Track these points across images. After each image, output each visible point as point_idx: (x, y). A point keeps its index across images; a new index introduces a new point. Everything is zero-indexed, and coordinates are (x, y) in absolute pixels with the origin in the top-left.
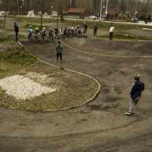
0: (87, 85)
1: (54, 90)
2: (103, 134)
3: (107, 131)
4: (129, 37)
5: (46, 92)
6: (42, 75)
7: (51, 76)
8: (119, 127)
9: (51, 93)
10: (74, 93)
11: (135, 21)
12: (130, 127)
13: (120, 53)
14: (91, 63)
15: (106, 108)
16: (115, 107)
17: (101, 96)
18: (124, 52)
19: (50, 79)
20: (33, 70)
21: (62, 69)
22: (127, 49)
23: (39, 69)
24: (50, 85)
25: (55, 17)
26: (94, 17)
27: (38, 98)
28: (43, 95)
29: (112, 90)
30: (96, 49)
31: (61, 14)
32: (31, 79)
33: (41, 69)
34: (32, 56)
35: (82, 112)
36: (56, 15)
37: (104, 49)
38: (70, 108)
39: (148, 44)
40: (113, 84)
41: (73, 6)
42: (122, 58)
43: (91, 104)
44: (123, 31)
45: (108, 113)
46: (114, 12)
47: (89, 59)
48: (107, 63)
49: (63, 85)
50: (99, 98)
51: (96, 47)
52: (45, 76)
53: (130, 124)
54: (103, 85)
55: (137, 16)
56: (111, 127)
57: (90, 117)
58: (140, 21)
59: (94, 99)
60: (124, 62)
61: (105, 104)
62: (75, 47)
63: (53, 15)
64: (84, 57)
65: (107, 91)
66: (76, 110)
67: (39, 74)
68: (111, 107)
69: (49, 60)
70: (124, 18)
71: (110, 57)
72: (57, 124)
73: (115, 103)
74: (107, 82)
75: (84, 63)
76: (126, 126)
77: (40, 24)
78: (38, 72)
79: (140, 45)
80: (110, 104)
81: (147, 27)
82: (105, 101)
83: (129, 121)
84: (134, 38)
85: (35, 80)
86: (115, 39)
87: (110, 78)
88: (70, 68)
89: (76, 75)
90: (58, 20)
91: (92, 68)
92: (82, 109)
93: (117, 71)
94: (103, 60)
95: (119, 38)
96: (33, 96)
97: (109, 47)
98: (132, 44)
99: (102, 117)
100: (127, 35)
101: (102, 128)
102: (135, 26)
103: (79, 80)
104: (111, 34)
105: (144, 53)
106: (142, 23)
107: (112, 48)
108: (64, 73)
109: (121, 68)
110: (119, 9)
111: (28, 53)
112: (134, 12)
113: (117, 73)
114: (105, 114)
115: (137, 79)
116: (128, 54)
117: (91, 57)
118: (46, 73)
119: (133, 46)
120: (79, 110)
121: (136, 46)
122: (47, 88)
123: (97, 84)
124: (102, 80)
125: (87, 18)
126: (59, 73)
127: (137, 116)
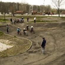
0: (26, 43)
1: (12, 46)
3: (36, 62)
4: (42, 21)
5: (9, 48)
6: (6, 40)
7: (10, 41)
8: (41, 60)
9: (11, 48)
10: (21, 47)
11: (44, 15)
12: (46, 59)
13: (39, 28)
16: (39, 51)
17: (33, 47)
18: (41, 27)
19: (10, 42)
20: (2, 39)
21: (15, 37)
22: (42, 26)
23: (5, 38)
24: (10, 44)
26: (27, 14)
27: (5, 51)
28: (7, 49)
29: (37, 44)
31: (13, 13)
32: (2, 42)
33: (6, 38)
34: (1, 32)
35: (25, 55)
36: (11, 14)
38: (20, 54)
39: (50, 24)
40: (37, 41)
41: (18, 10)
42: (40, 30)
43: (29, 51)
45: (36, 54)
49: (16, 44)
50: (32, 48)
52: (8, 40)
53: (46, 58)
55: (45, 13)
57: (29, 56)
59: (30, 49)
60: (41, 32)
61: (35, 50)
65: (35, 45)
66: (22, 54)
67: (5, 40)
68: (37, 51)
70: (39, 14)
72: (14, 62)
73: (39, 50)
74: (35, 41)
76: (44, 59)
77: (4, 18)
78: (4, 39)
79: (47, 24)
80: (37, 50)
81: (49, 17)
82: (35, 49)
84: (44, 21)
85: (3, 43)
86: (36, 23)
87: (36, 39)
88: (19, 36)
90: (12, 16)
93: (38, 36)
98: (44, 24)
99: (34, 56)
100: (41, 21)
103: (22, 41)
104: (35, 20)
105: (49, 27)
106: (47, 15)
107: (36, 26)
108: (16, 39)
109: (40, 34)
112: (43, 11)
113: (38, 37)
115: (44, 38)
116: (43, 28)
118: (8, 39)
119: (44, 25)
120: (24, 54)
121: (46, 25)
122: (9, 46)
123: (31, 42)
124: (33, 40)
125: (24, 14)
126: (14, 39)
127: (48, 54)
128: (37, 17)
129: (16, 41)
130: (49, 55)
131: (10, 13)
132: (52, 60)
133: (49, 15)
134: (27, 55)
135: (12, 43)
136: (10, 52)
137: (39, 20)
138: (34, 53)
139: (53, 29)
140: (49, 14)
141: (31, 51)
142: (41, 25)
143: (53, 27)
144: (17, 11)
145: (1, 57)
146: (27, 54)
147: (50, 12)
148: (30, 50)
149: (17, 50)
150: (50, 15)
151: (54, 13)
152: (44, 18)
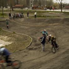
0: (26, 39)
1: (11, 43)
2: (35, 61)
4: (43, 17)
5: (7, 44)
6: (5, 36)
7: (9, 37)
8: (42, 57)
9: (10, 45)
10: (20, 43)
11: (45, 9)
13: (40, 24)
14: (27, 29)
16: (39, 48)
17: (33, 44)
19: (9, 38)
21: (14, 33)
22: (43, 22)
24: (9, 41)
26: (27, 8)
28: (6, 46)
30: (29, 23)
31: (12, 7)
33: (4, 34)
35: (25, 52)
36: (10, 8)
37: (33, 22)
39: (52, 19)
41: (17, 4)
43: (28, 48)
44: (41, 14)
45: (36, 51)
47: (26, 27)
48: (34, 29)
49: (15, 40)
51: (29, 22)
52: (6, 37)
54: (34, 39)
55: (46, 7)
56: (38, 57)
59: (30, 45)
60: (42, 28)
61: (35, 47)
62: (19, 22)
63: (8, 8)
64: (24, 27)
65: (35, 41)
66: (22, 51)
67: (3, 36)
70: (41, 8)
71: (36, 26)
73: (39, 46)
74: (35, 37)
75: (24, 29)
77: (2, 13)
80: (37, 47)
81: (51, 12)
85: (2, 39)
86: (37, 18)
87: (36, 35)
88: (18, 32)
89: (21, 35)
90: (11, 10)
91: (28, 31)
92: (25, 50)
93: (39, 32)
94: (33, 28)
95: (39, 17)
97: (35, 21)
98: (45, 19)
99: (34, 53)
100: (42, 16)
101: (34, 58)
102: (46, 11)
103: (22, 37)
104: (35, 15)
105: (50, 23)
106: (48, 10)
107: (36, 22)
108: (15, 35)
109: (41, 30)
110: (38, 4)
112: (45, 5)
114: (35, 51)
116: (44, 24)
117: (27, 26)
118: (7, 35)
121: (47, 20)
122: (8, 43)
123: (31, 38)
124: (33, 36)
126: (13, 35)
127: (49, 51)
128: (38, 12)
129: (15, 38)
133: (50, 10)
134: (27, 52)
135: (11, 40)
136: (9, 48)
137: (40, 15)
138: (34, 50)
139: (55, 25)
140: (51, 8)
141: (31, 47)
142: (42, 20)
143: (55, 23)
147: (52, 7)
149: (17, 47)
150: (52, 10)
151: (56, 8)
152: (45, 13)
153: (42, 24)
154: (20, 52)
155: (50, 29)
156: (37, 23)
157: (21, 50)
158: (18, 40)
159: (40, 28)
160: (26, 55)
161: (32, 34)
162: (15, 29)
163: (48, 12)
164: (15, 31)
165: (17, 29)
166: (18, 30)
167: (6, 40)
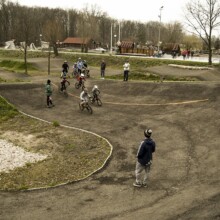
0: (92, 148)
1: (45, 157)
2: (118, 219)
3: (123, 214)
4: (152, 77)
5: (32, 161)
6: (26, 135)
7: (39, 137)
8: (140, 208)
9: (39, 162)
10: (74, 160)
12: (156, 206)
13: (139, 100)
14: (98, 115)
15: (122, 181)
17: (114, 162)
18: (146, 97)
19: (38, 140)
20: (12, 129)
21: (56, 125)
22: (149, 94)
23: (21, 126)
24: (38, 149)
25: (46, 49)
26: (102, 49)
27: (20, 170)
28: (28, 165)
29: (130, 153)
30: (106, 95)
31: (54, 46)
32: (10, 141)
34: (10, 108)
35: (86, 188)
36: (47, 46)
37: (117, 94)
38: (69, 184)
39: (177, 86)
40: (130, 145)
43: (99, 175)
44: (143, 69)
45: (123, 187)
46: (129, 43)
48: (121, 114)
49: (58, 149)
50: (111, 165)
51: (105, 92)
52: (31, 136)
53: (156, 202)
54: (117, 147)
55: (161, 48)
56: (130, 207)
57: (98, 194)
58: (166, 55)
59: (104, 168)
60: (145, 113)
61: (120, 175)
63: (43, 47)
65: (123, 155)
66: (77, 186)
67: (21, 134)
68: (128, 179)
69: (37, 112)
70: (143, 51)
71: (126, 106)
72: (49, 209)
76: (151, 205)
77: (23, 61)
78: (20, 131)
79: (167, 88)
80: (128, 174)
81: (175, 62)
82: (120, 171)
83: (155, 197)
84: (158, 78)
85: (16, 143)
86: (131, 81)
87: (127, 135)
88: (68, 124)
89: (77, 134)
90: (50, 54)
91: (100, 122)
92: (87, 183)
93: (136, 125)
95: (137, 79)
96: (12, 167)
98: (156, 86)
99: (116, 194)
100: (148, 74)
101: (117, 210)
102: (160, 61)
103: (79, 141)
105: (172, 99)
106: (168, 57)
107: (128, 93)
108: (59, 132)
109: (142, 120)
110: (136, 39)
111: (5, 102)
112: (157, 42)
113: (135, 129)
116: (151, 101)
118: (33, 132)
119: (157, 90)
120: (82, 185)
121: (162, 89)
122: (33, 155)
123: (108, 145)
124: (115, 139)
125: (92, 51)
126: (51, 132)
127: (166, 189)
128: (133, 63)
129: (58, 142)
130: (167, 195)
131: (45, 45)
132: (177, 213)
133: (174, 56)
134: (93, 189)
135: (46, 147)
136: (38, 174)
137: (139, 71)
138: (116, 183)
139: (187, 106)
141: (108, 175)
142: (146, 88)
143: (188, 99)
144: (67, 37)
145: (6, 190)
146: (94, 186)
147: (179, 48)
148: (105, 173)
149: (62, 171)
150: (180, 58)
152: (157, 67)
153: (147, 102)
154: (70, 188)
155: (170, 116)
156: (129, 98)
157: (73, 183)
158: (67, 148)
159: (139, 111)
160: (91, 200)
161: (112, 132)
162: (59, 114)
163: (166, 62)
164: (59, 120)
165: (67, 114)
166: (69, 116)
167: (28, 146)
